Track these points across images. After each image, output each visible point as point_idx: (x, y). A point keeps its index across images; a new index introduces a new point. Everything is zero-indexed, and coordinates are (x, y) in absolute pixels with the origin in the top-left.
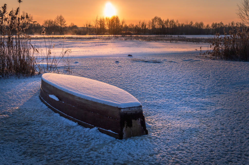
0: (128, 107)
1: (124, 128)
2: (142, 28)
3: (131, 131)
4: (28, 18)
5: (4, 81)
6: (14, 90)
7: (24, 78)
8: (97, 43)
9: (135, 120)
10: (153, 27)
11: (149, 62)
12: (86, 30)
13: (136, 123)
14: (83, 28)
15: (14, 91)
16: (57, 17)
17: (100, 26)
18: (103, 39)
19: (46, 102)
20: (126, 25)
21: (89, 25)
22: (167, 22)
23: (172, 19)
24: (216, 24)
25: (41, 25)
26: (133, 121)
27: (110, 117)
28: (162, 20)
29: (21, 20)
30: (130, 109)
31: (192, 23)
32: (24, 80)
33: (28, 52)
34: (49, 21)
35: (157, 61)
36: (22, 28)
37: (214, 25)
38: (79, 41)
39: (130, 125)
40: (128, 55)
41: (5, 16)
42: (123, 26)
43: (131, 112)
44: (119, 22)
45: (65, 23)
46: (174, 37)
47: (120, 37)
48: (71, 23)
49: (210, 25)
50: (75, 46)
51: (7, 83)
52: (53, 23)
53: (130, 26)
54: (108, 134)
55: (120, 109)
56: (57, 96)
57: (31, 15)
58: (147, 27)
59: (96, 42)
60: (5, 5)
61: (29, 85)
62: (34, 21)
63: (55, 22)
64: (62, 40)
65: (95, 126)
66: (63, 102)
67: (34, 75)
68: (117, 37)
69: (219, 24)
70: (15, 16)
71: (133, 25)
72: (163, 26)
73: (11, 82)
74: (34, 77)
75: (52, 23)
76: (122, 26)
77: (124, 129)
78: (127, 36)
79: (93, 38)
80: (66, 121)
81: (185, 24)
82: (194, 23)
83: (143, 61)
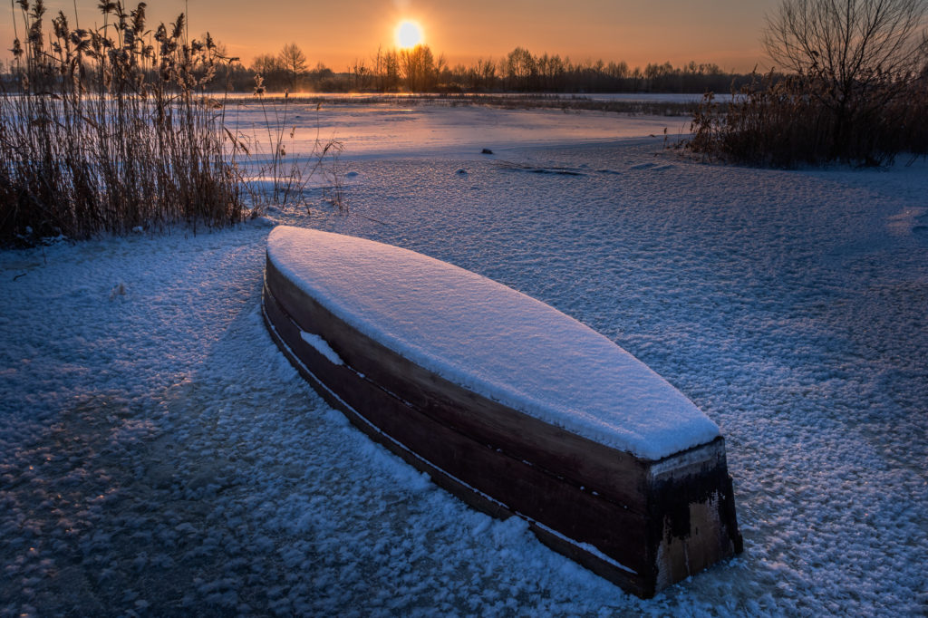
0: (674, 451)
1: (659, 545)
2: (484, 76)
3: (686, 552)
4: (214, 46)
5: (150, 245)
6: (179, 284)
7: (211, 232)
8: (386, 113)
9: (700, 503)
10: (512, 73)
11: (547, 172)
12: (353, 80)
13: (704, 514)
14: (344, 74)
15: (178, 291)
16: (286, 49)
17: (385, 71)
18: (399, 103)
19: (289, 349)
20: (446, 69)
21: (362, 69)
22: (543, 62)
23: (555, 56)
24: (656, 68)
25: (247, 68)
26: (693, 507)
27: (588, 491)
28: (532, 56)
29: (193, 54)
30: (685, 460)
31: (600, 63)
32: (211, 237)
33: (219, 152)
34: (266, 59)
35: (563, 168)
36: (198, 80)
37: (652, 70)
38: (341, 109)
39: (682, 529)
40: (481, 151)
41: (143, 42)
42: (442, 70)
43: (686, 473)
44: (432, 60)
45: (304, 64)
46: (564, 99)
47: (436, 97)
48: (316, 64)
49: (643, 70)
50: (337, 123)
51: (158, 253)
52: (275, 63)
53: (456, 71)
54: (583, 560)
55: (646, 464)
56: (334, 345)
57: (223, 44)
58: (496, 73)
59: (384, 110)
60: (139, 8)
61: (225, 262)
62: (231, 57)
63: (280, 61)
64: (299, 105)
65: (513, 511)
66: (362, 376)
67: (239, 221)
68: (430, 97)
69: (661, 68)
70: (173, 40)
71: (463, 69)
72: (534, 71)
73: (171, 247)
74: (241, 229)
75: (273, 61)
76: (437, 70)
77: (661, 550)
78: (452, 95)
79: (374, 101)
80: (380, 464)
81: (585, 66)
82: (606, 65)
83: (529, 169)
